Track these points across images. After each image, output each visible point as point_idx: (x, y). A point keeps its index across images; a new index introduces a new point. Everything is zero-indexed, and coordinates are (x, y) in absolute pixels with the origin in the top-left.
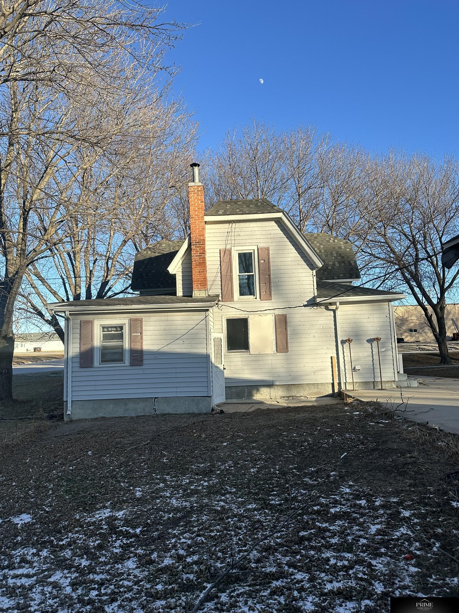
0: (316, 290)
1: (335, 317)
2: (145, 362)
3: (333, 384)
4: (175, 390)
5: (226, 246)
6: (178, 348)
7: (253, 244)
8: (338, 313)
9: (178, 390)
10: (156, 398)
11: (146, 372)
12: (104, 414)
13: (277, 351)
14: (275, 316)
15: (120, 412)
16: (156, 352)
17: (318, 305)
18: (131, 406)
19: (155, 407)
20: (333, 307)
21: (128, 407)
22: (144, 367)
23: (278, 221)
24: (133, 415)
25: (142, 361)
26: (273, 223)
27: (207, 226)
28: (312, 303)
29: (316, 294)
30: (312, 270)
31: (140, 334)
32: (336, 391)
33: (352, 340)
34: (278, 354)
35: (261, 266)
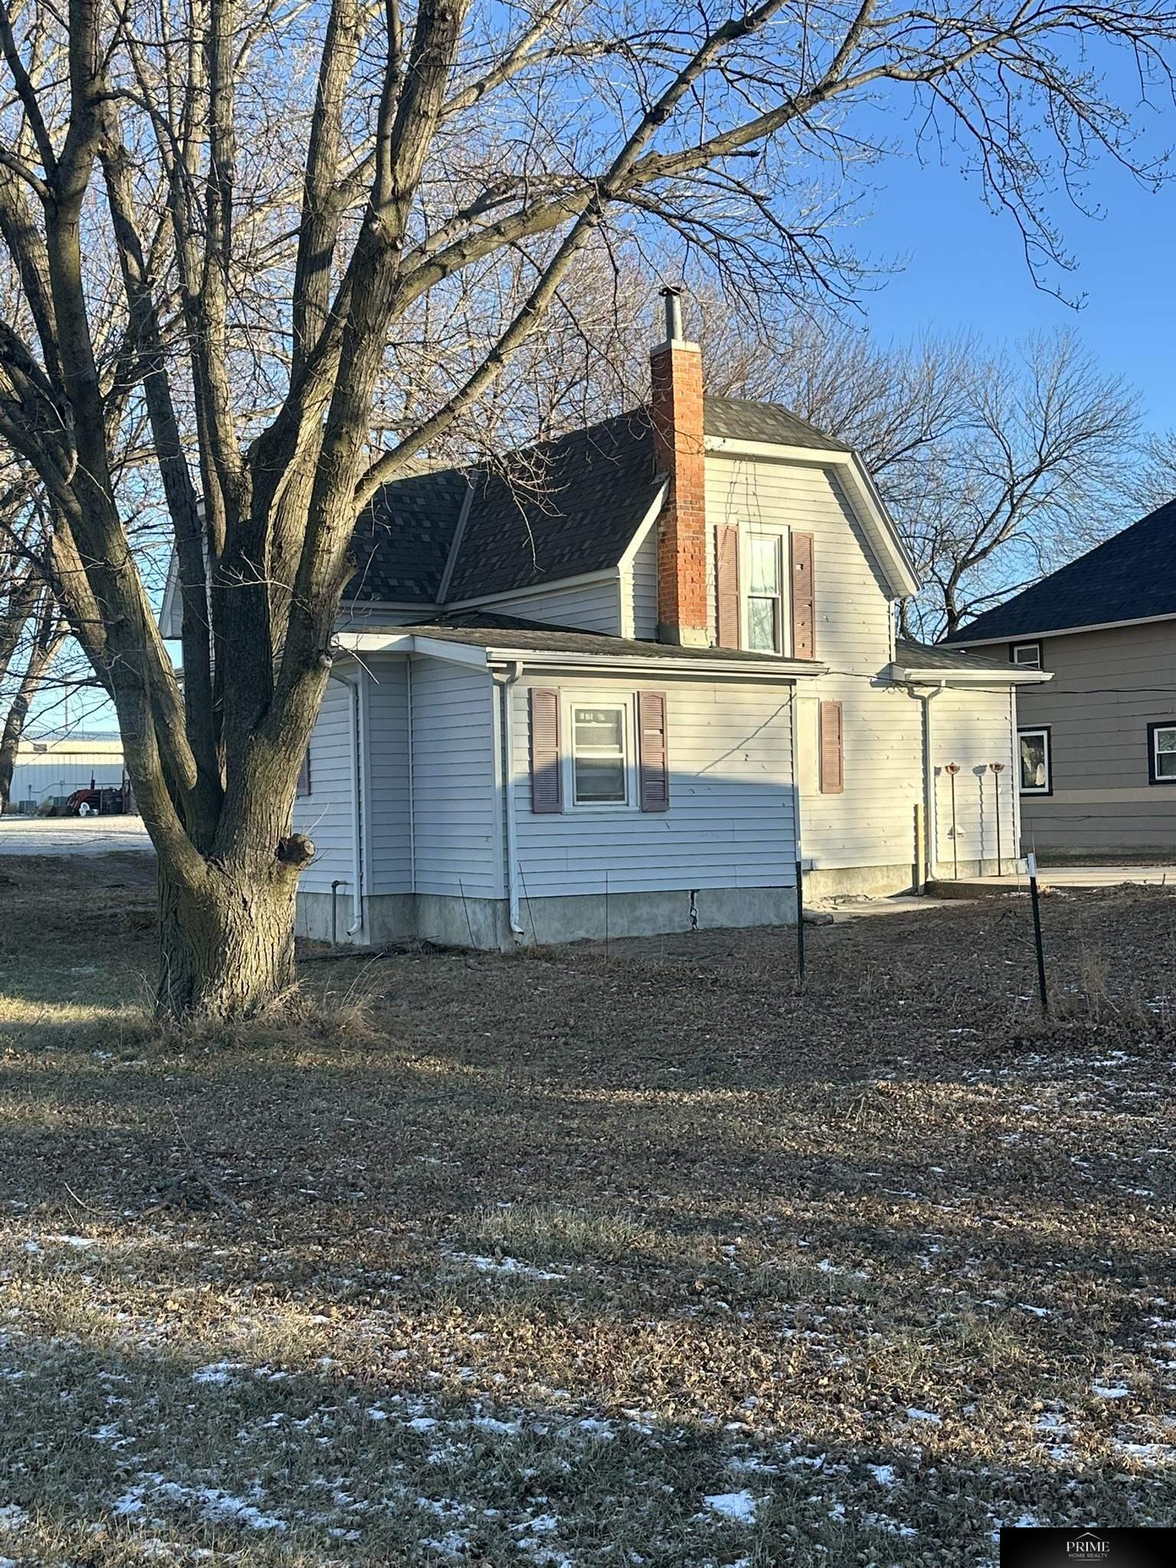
0: (893, 648)
1: (925, 714)
2: (672, 802)
3: (915, 867)
4: (731, 872)
5: (727, 519)
6: (738, 769)
7: (781, 521)
8: (933, 705)
9: (739, 872)
10: (693, 892)
11: (674, 826)
12: (587, 932)
13: (821, 789)
14: (820, 705)
15: (620, 925)
16: (696, 777)
17: (897, 684)
18: (644, 911)
19: (693, 913)
20: (925, 692)
21: (637, 913)
22: (666, 816)
23: (831, 471)
24: (649, 933)
25: (665, 799)
26: (819, 474)
27: (710, 463)
28: (886, 679)
29: (894, 660)
30: (889, 601)
31: (658, 732)
32: (922, 882)
33: (958, 769)
34: (824, 796)
35: (796, 578)
